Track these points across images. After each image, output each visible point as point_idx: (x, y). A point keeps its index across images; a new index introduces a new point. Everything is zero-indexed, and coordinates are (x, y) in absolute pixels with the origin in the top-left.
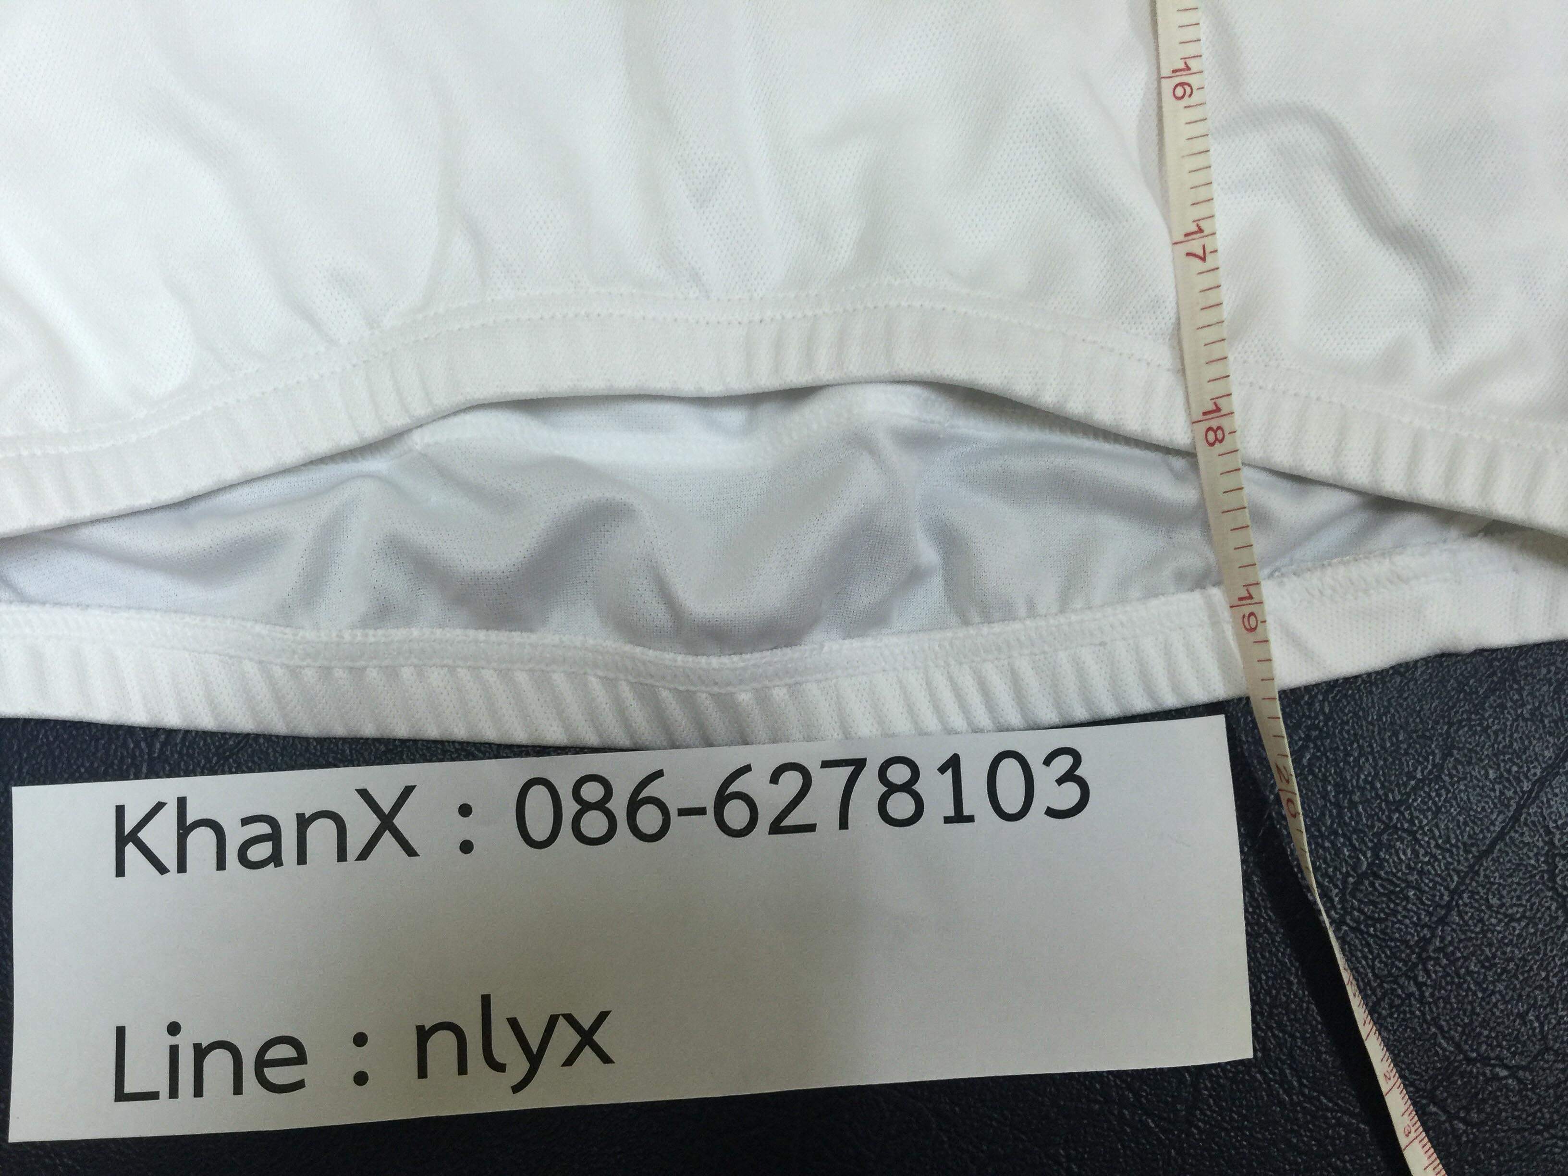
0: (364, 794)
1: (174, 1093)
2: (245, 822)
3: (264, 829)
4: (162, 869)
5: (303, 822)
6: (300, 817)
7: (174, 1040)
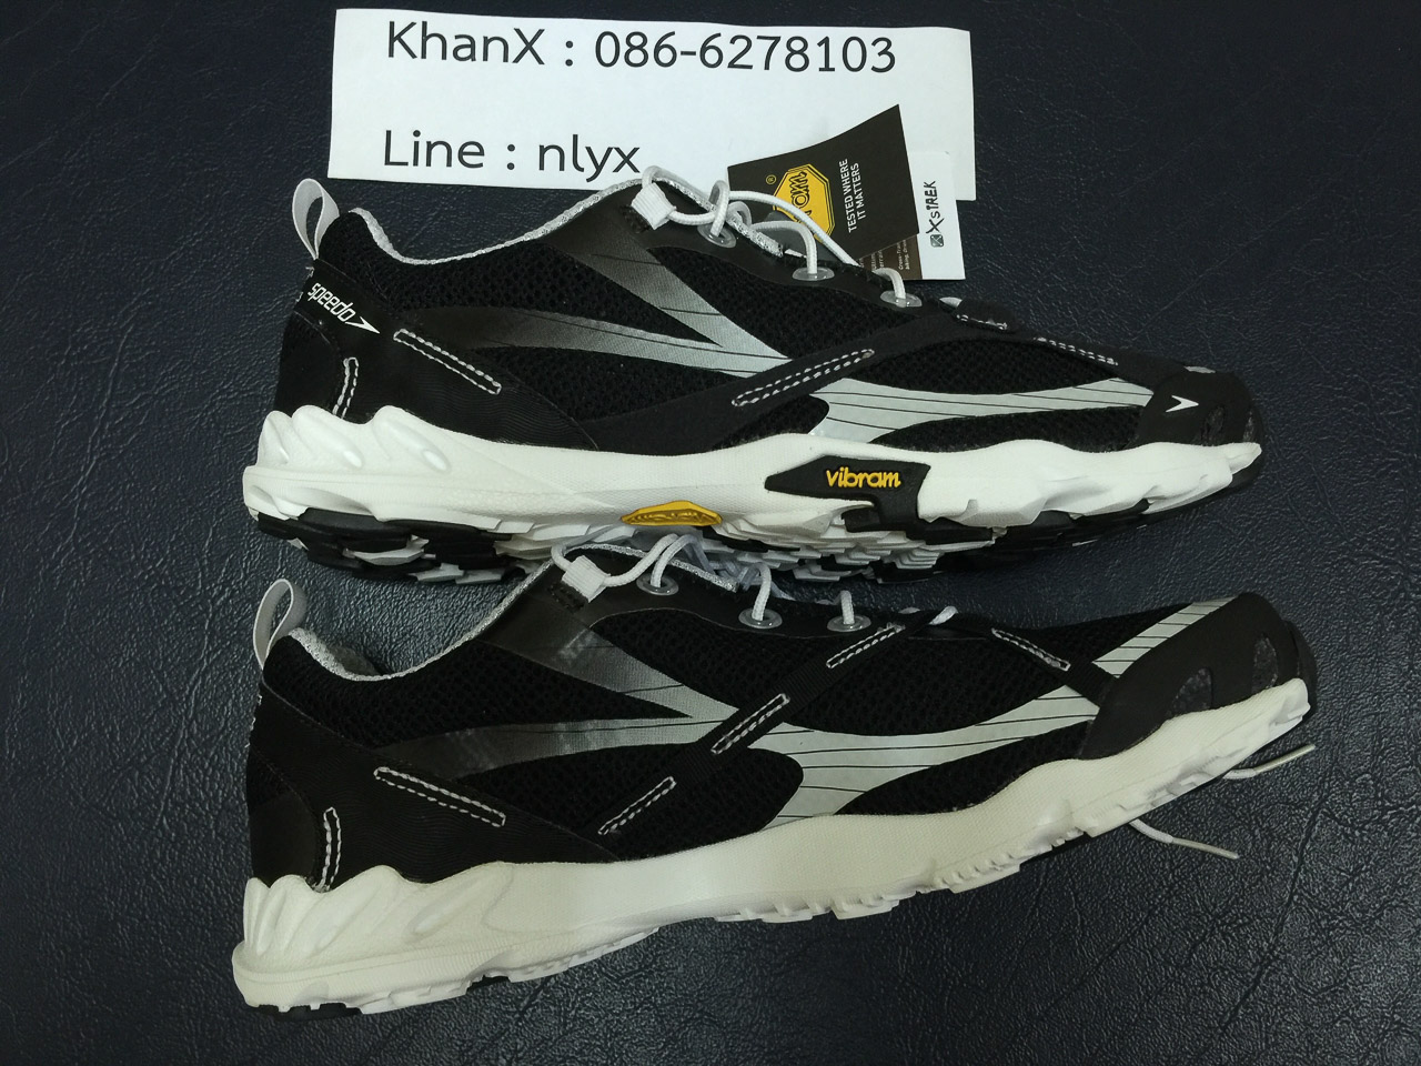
0: (518, 31)
1: (416, 163)
2: (457, 37)
3: (467, 42)
4: (414, 56)
5: (487, 41)
6: (485, 38)
7: (416, 139)
